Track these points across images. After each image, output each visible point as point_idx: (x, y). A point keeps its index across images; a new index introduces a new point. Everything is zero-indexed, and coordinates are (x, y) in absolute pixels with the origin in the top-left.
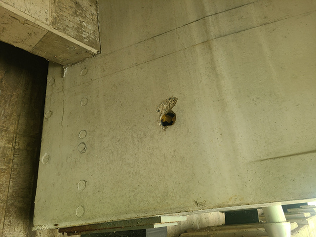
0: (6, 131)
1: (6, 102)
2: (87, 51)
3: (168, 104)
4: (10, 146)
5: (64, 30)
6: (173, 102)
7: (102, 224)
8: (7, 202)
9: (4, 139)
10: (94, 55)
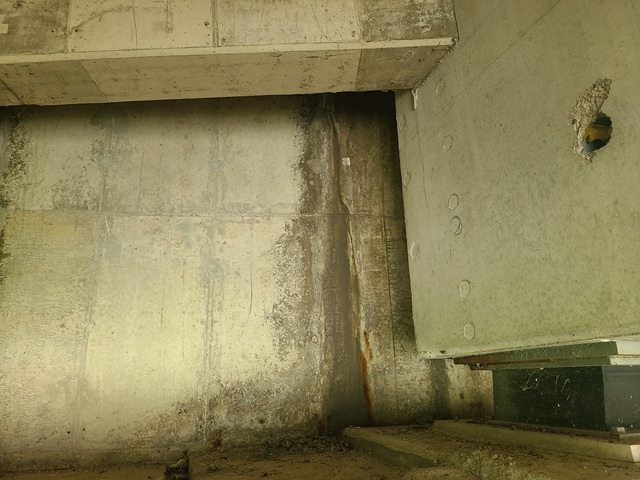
0: (369, 216)
1: (360, 172)
2: (433, 49)
3: (593, 100)
4: (379, 237)
5: (384, 35)
6: (603, 91)
7: (512, 353)
8: (392, 319)
9: (369, 228)
10: (450, 49)
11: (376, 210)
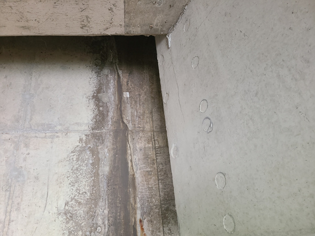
0: (143, 131)
1: (136, 102)
4: (150, 145)
8: (161, 207)
9: (143, 139)
11: (148, 127)
